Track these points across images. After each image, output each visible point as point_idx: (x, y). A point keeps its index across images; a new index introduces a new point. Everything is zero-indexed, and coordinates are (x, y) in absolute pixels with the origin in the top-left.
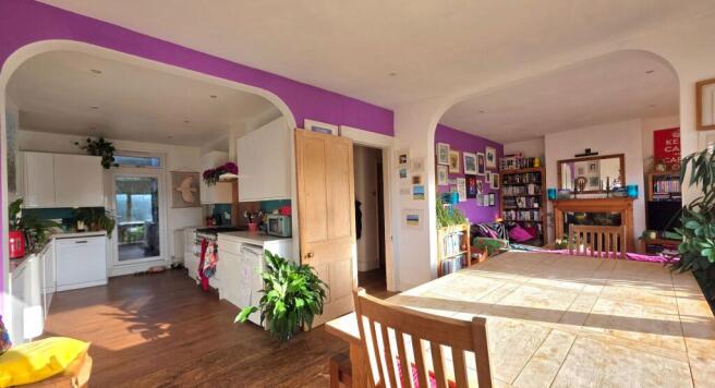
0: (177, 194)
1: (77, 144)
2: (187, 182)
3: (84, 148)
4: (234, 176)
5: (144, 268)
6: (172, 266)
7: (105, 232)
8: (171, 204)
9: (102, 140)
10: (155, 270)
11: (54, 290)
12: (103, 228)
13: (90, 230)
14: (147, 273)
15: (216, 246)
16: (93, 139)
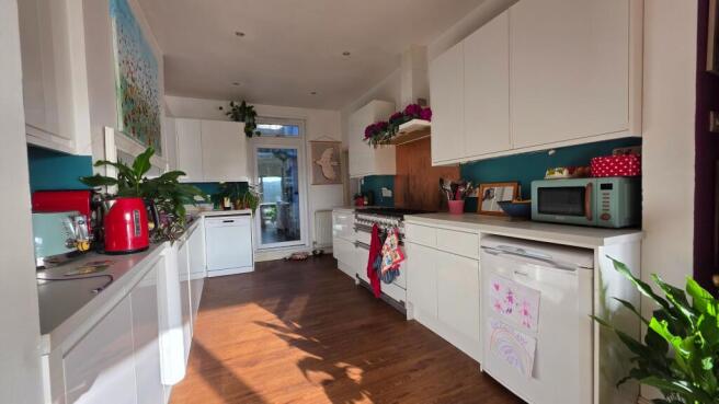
0: (318, 169)
1: (221, 108)
2: (327, 154)
3: (228, 114)
4: (424, 123)
5: (287, 254)
6: (314, 252)
7: (250, 211)
8: (311, 180)
9: (244, 103)
10: (298, 257)
11: (205, 276)
12: (248, 207)
13: (236, 209)
14: (290, 259)
15: (400, 236)
16: (236, 104)
